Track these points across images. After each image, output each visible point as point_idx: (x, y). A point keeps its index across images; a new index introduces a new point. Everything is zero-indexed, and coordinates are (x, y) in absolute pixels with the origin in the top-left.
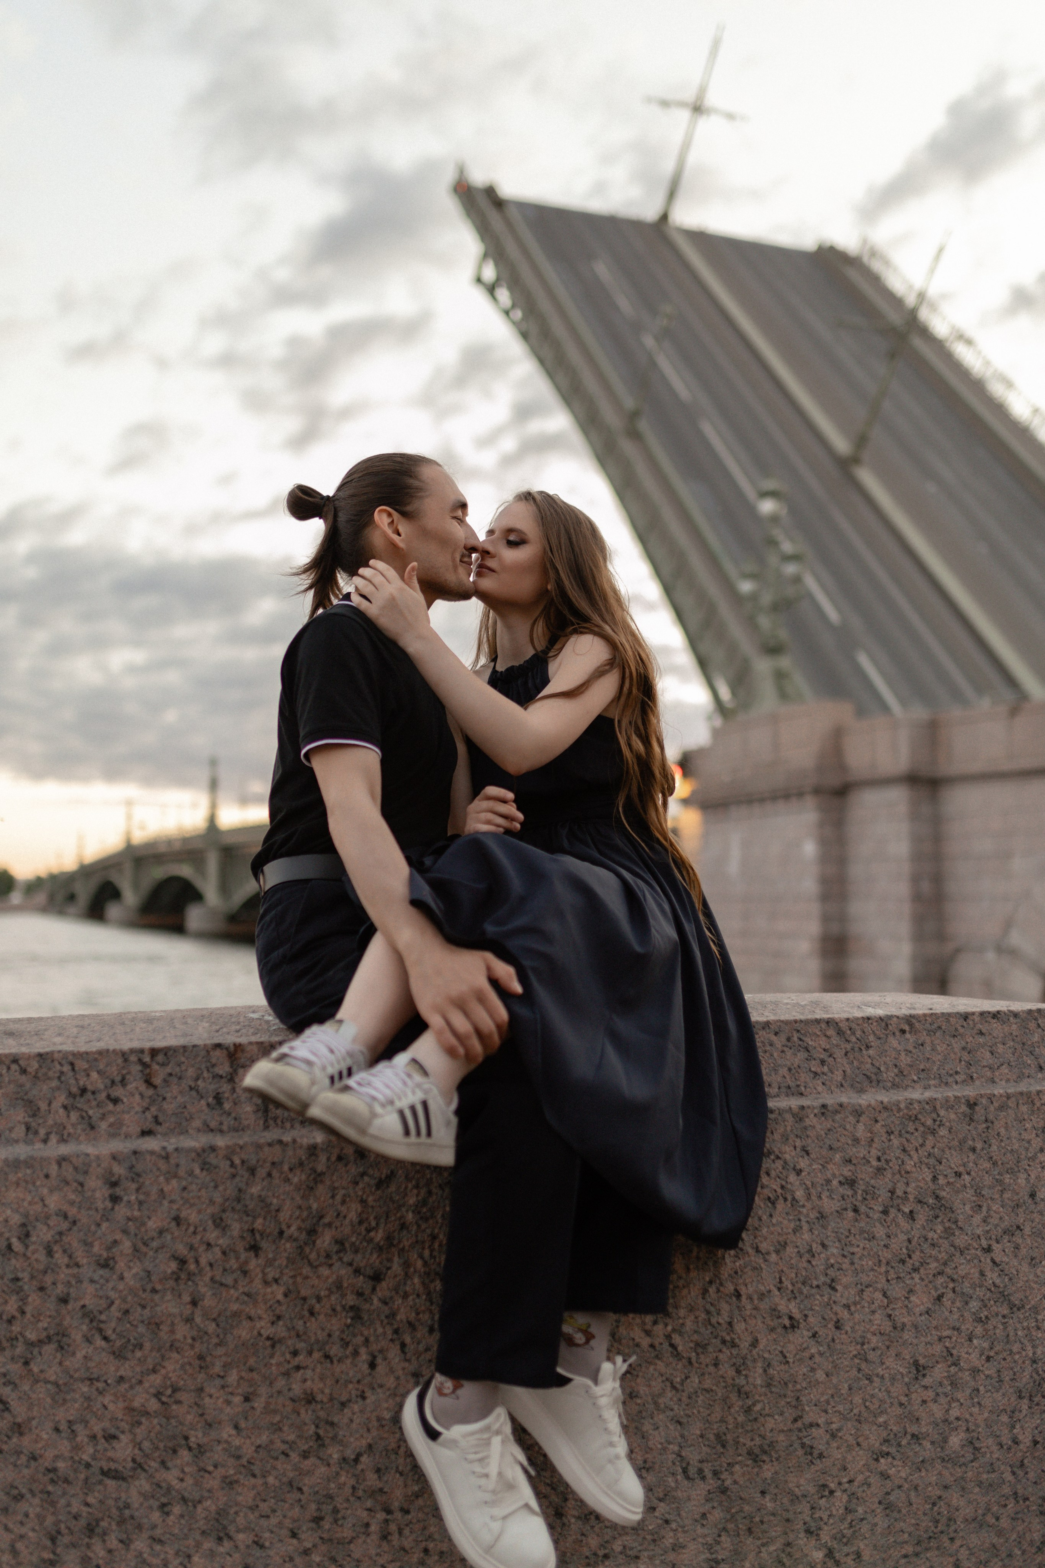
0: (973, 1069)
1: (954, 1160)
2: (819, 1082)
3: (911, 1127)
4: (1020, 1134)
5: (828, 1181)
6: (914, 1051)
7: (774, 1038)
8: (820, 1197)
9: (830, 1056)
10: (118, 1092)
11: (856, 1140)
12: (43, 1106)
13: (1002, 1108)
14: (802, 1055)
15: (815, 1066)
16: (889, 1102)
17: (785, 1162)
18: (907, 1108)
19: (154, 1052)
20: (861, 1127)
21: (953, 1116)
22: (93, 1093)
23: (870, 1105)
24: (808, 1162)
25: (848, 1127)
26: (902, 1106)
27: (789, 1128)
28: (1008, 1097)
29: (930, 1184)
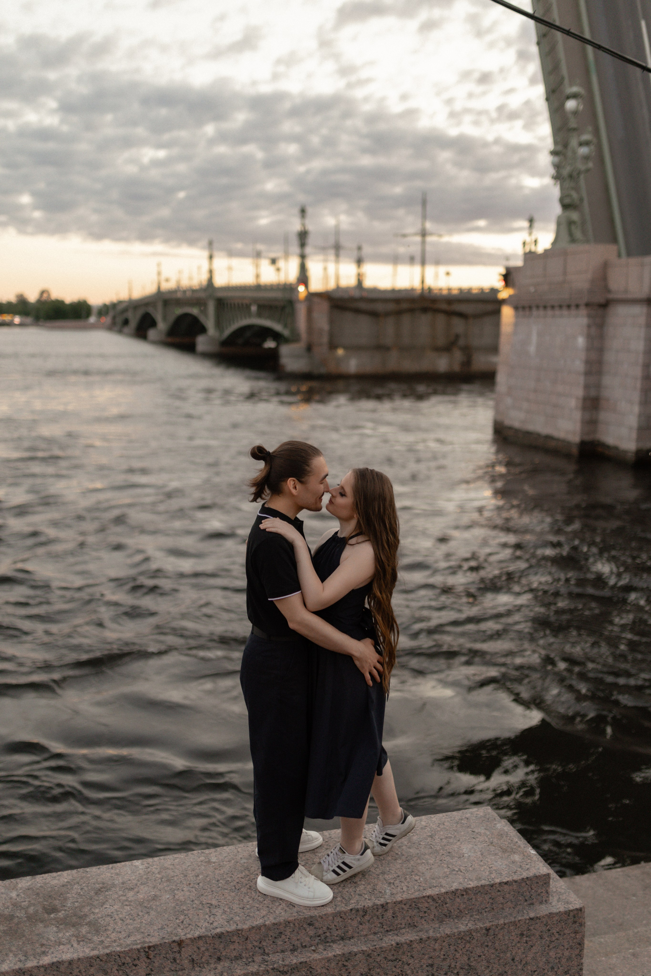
0: (494, 905)
1: (478, 951)
2: (423, 920)
3: (459, 941)
4: (509, 938)
5: (422, 966)
6: (467, 902)
7: (404, 906)
8: (417, 972)
9: (429, 909)
10: (137, 962)
11: (435, 950)
12: (109, 971)
13: (502, 929)
14: (416, 911)
15: (422, 914)
16: (450, 934)
17: (403, 962)
18: (458, 935)
19: (149, 947)
20: (437, 945)
21: (479, 935)
22: (127, 964)
23: (441, 936)
24: (413, 961)
25: (431, 945)
26: (456, 934)
27: (405, 949)
28: (505, 924)
29: (467, 961)
